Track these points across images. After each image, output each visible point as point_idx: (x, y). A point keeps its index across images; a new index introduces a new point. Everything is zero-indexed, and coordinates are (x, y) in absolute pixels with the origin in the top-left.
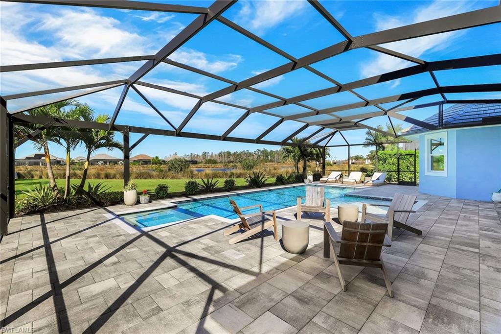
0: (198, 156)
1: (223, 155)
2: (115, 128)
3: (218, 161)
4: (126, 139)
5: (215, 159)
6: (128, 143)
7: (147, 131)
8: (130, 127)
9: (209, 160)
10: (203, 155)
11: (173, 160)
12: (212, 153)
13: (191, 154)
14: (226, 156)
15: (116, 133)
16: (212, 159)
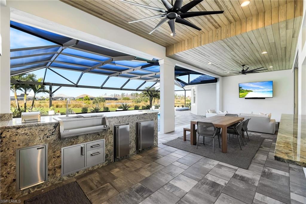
0: (119, 95)
1: (133, 95)
2: (45, 84)
3: (131, 98)
4: (51, 89)
5: (129, 97)
6: (51, 91)
7: (61, 85)
8: (52, 84)
9: (125, 98)
10: (121, 95)
11: (96, 98)
12: (127, 94)
13: (115, 94)
14: (135, 96)
15: (46, 86)
16: (127, 97)
